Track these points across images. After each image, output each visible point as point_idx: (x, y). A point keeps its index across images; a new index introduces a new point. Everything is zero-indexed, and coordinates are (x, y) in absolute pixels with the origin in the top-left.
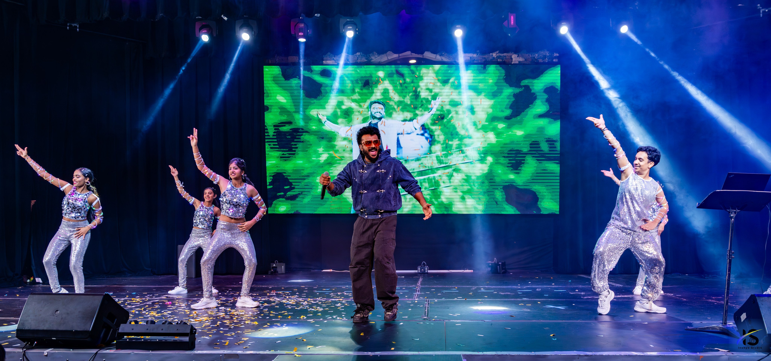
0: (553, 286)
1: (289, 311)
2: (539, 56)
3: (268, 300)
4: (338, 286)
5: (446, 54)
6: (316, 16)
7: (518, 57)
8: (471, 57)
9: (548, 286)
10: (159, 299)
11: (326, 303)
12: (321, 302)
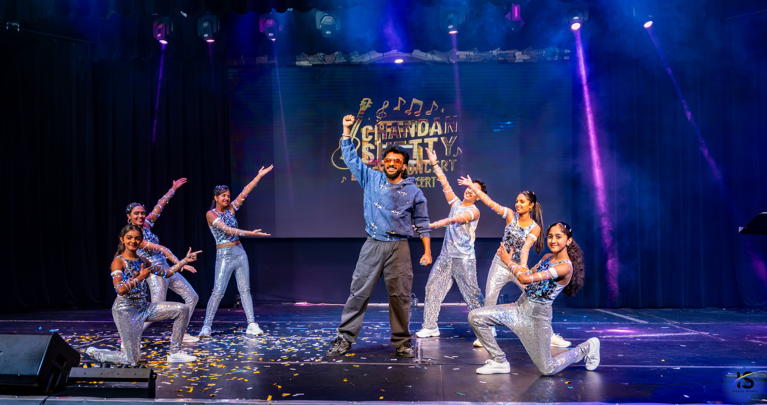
0: (565, 323)
3: (235, 338)
4: (314, 322)
5: (438, 52)
6: (288, 11)
7: (523, 55)
8: (467, 55)
9: (559, 323)
10: (111, 337)
11: (301, 343)
12: (295, 341)
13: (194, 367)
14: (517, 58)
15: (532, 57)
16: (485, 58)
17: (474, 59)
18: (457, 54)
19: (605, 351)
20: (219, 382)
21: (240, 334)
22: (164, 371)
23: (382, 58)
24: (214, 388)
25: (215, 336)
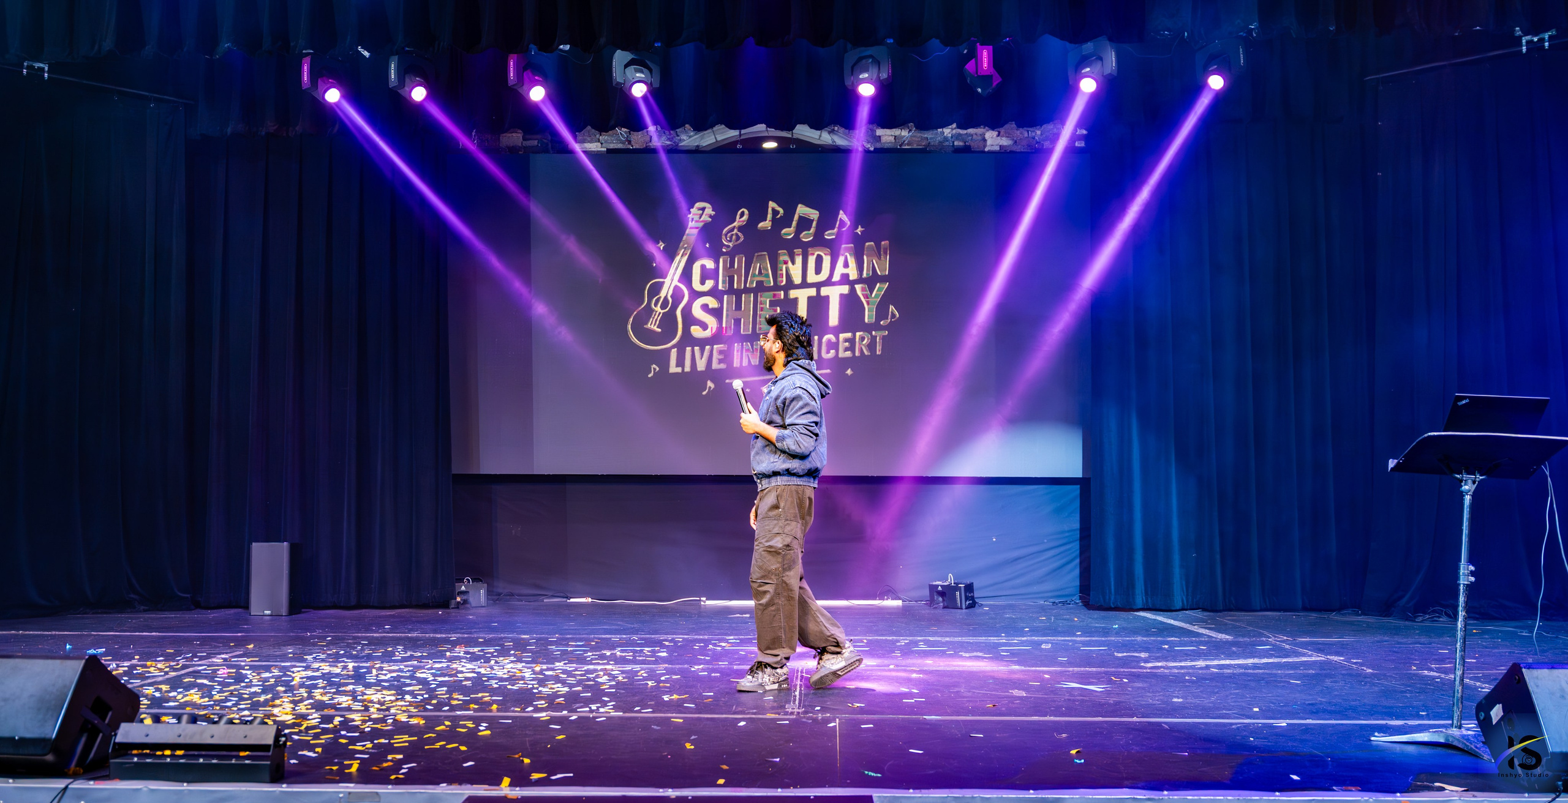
0: (1079, 639)
1: (493, 692)
2: (1044, 135)
3: (448, 667)
4: (603, 636)
5: (842, 130)
6: (561, 50)
7: (999, 137)
8: (895, 137)
9: (1067, 638)
10: (205, 663)
11: (574, 676)
12: (564, 672)
13: (364, 722)
14: (989, 142)
15: (1016, 142)
16: (929, 143)
17: (908, 144)
18: (877, 134)
19: (1149, 692)
20: (411, 752)
21: (459, 658)
22: (304, 731)
23: (739, 139)
24: (398, 764)
25: (409, 663)
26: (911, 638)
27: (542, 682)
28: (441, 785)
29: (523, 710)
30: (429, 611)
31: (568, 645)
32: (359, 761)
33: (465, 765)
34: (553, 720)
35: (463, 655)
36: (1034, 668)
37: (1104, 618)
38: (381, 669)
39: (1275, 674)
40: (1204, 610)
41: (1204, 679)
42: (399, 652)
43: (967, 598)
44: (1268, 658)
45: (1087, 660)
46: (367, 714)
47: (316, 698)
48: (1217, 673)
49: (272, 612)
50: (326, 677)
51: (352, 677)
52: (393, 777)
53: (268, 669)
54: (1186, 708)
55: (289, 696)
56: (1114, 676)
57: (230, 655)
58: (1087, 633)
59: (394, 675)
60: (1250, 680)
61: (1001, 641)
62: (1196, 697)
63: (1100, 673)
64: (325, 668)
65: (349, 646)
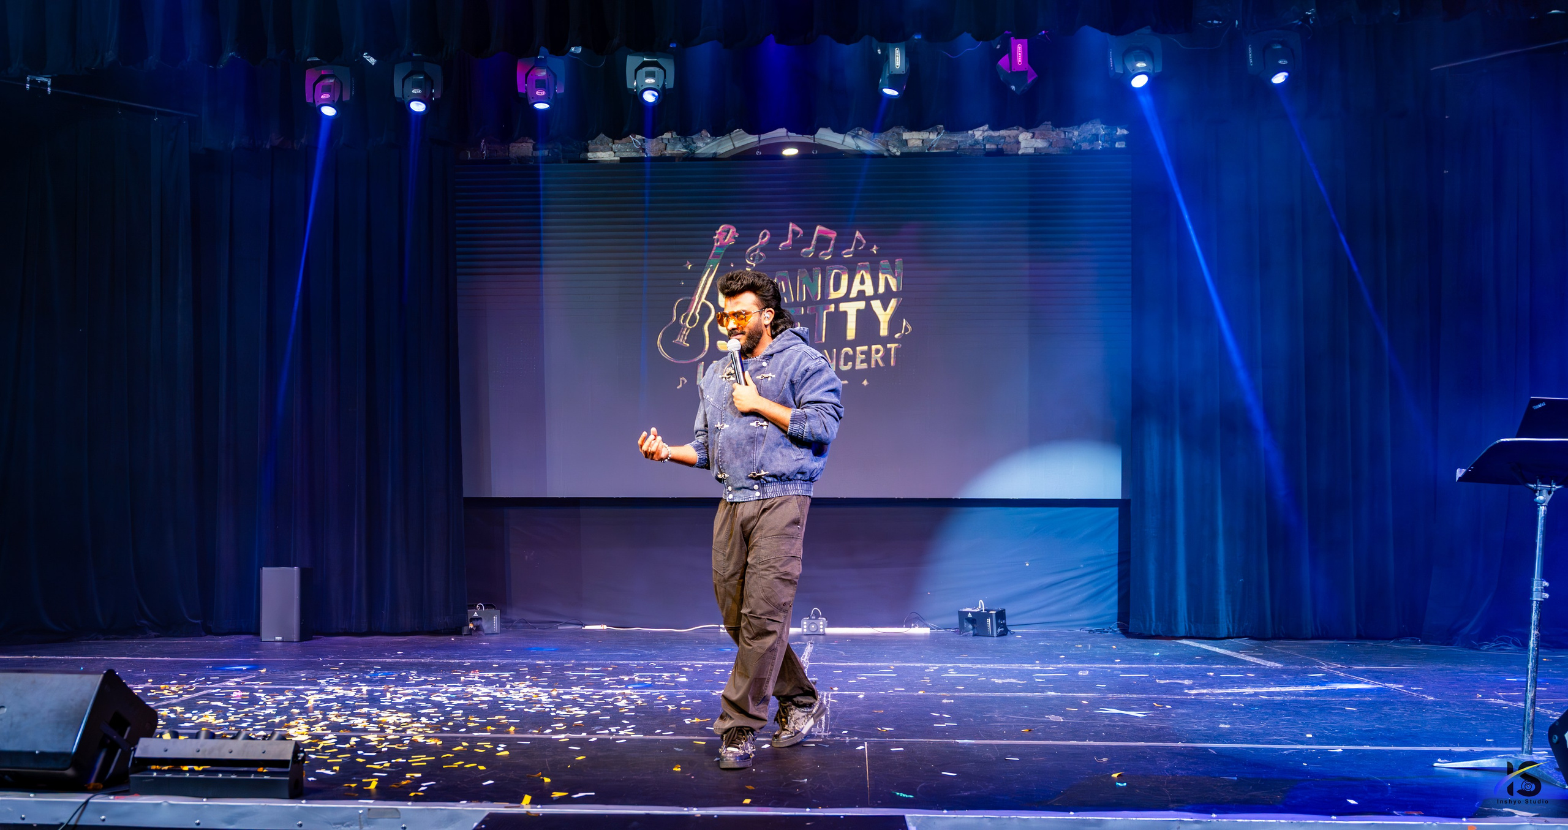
0: (1118, 666)
1: (510, 714)
2: (1085, 137)
3: (463, 690)
4: (620, 662)
5: (867, 134)
6: (573, 53)
7: (1033, 139)
8: (923, 140)
9: (1105, 665)
10: (219, 686)
11: (592, 700)
12: (582, 696)
13: (381, 742)
14: (1023, 145)
15: (1051, 144)
16: (959, 146)
17: (937, 148)
18: (904, 138)
19: (1194, 718)
20: (429, 772)
21: (474, 683)
22: (320, 750)
23: (758, 145)
24: (417, 783)
25: (424, 687)
26: (940, 665)
27: (560, 706)
28: (461, 802)
29: (541, 732)
30: (442, 638)
31: (584, 671)
32: (377, 779)
33: (484, 784)
34: (572, 742)
35: (477, 679)
36: (1070, 694)
37: (1144, 646)
38: (395, 692)
39: (1329, 701)
40: (1252, 638)
41: (1252, 707)
42: (412, 676)
43: (998, 625)
44: (1321, 685)
45: (1127, 687)
46: (383, 734)
47: (331, 720)
48: (1266, 700)
49: (283, 638)
50: (341, 700)
51: (366, 700)
52: (412, 794)
53: (281, 692)
54: (1234, 734)
55: (303, 718)
56: (1156, 702)
57: (243, 679)
58: (1126, 660)
59: (409, 698)
60: (1301, 707)
61: (1036, 668)
62: (1244, 723)
63: (1141, 699)
64: (339, 691)
65: (361, 670)
